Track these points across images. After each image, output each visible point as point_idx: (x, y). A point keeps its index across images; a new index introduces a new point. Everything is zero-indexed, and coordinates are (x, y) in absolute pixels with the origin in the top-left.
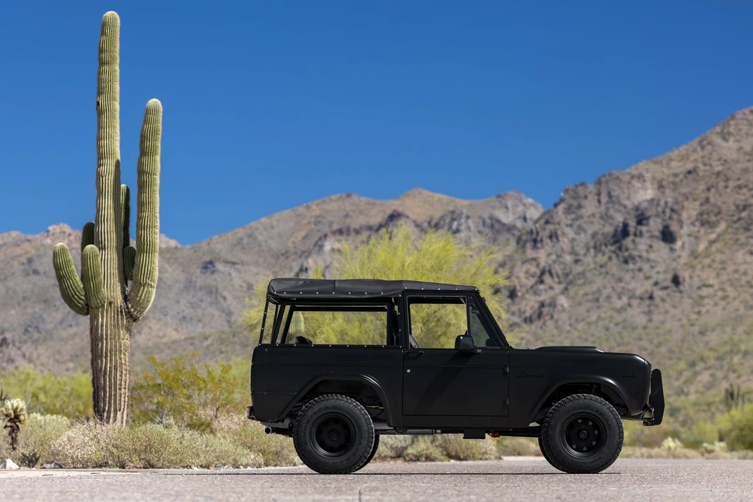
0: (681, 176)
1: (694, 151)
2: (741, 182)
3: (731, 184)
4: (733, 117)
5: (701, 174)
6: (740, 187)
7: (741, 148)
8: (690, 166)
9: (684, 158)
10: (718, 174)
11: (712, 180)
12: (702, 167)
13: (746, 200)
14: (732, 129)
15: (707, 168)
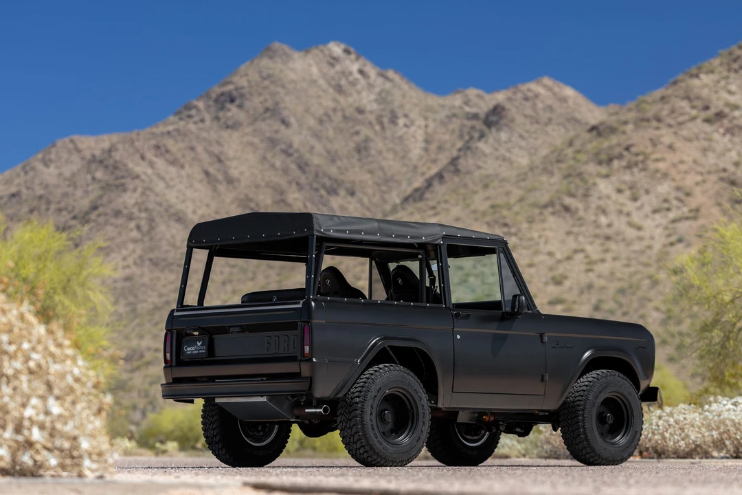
0: (5, 199)
1: (18, 175)
2: (62, 205)
3: (53, 207)
4: (54, 145)
5: (24, 197)
6: (60, 210)
7: (60, 175)
8: (13, 190)
9: (8, 182)
10: (40, 197)
11: (35, 203)
12: (24, 191)
13: (66, 222)
14: (53, 156)
15: (30, 192)
